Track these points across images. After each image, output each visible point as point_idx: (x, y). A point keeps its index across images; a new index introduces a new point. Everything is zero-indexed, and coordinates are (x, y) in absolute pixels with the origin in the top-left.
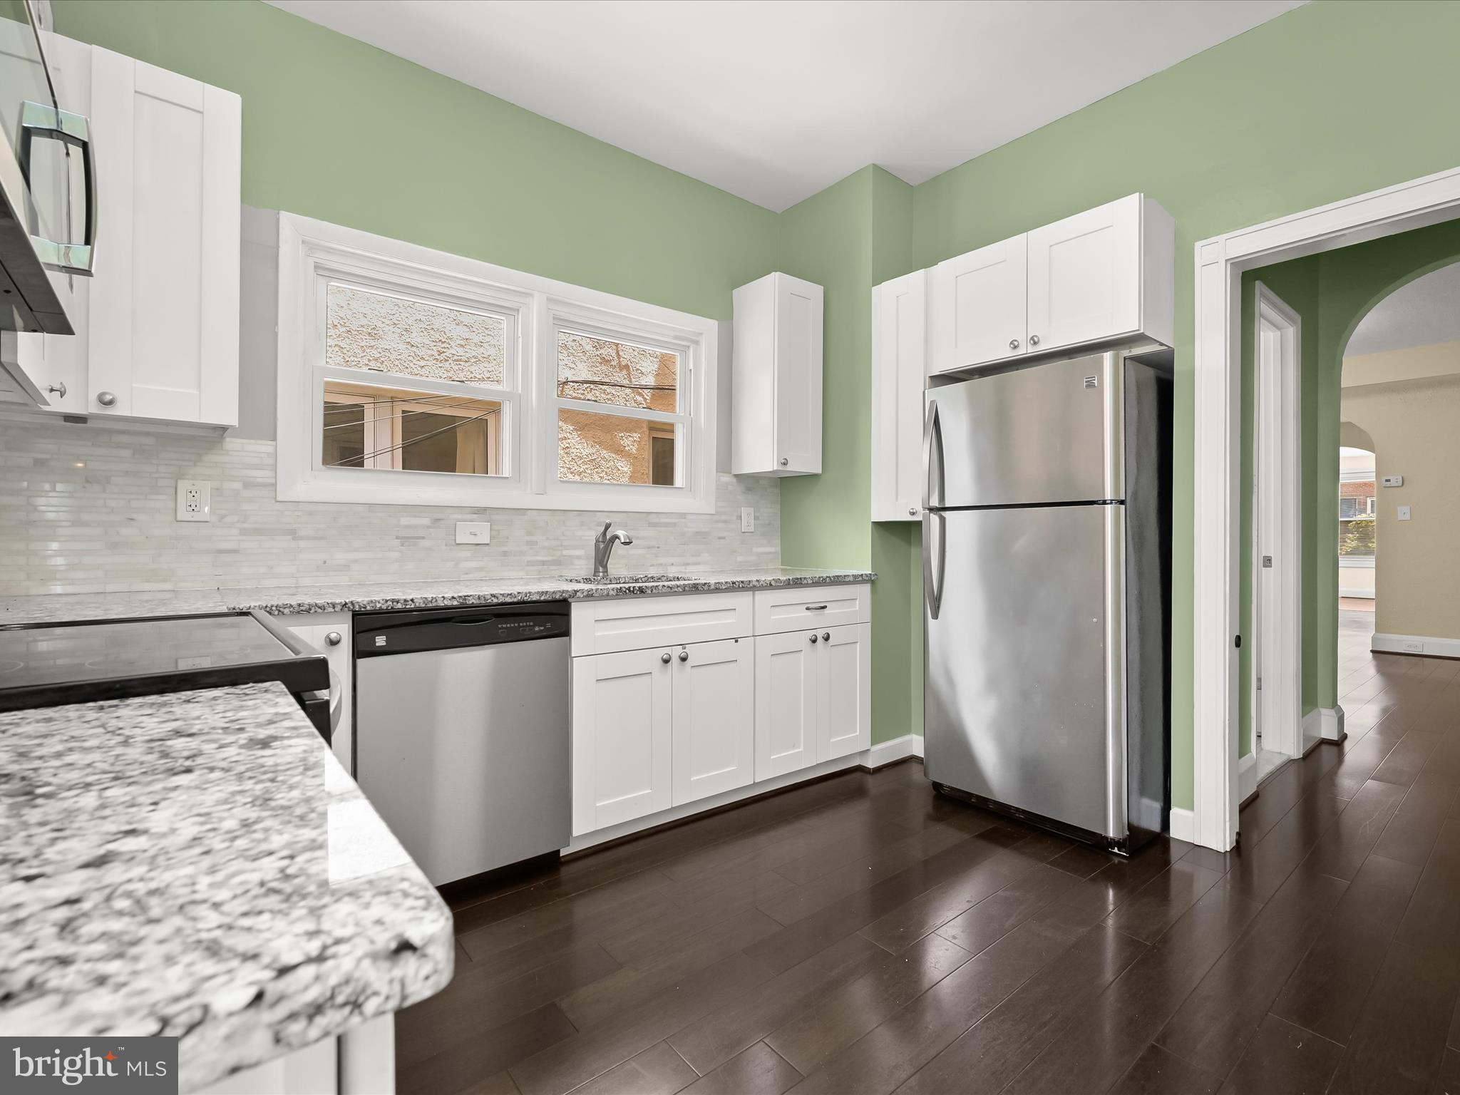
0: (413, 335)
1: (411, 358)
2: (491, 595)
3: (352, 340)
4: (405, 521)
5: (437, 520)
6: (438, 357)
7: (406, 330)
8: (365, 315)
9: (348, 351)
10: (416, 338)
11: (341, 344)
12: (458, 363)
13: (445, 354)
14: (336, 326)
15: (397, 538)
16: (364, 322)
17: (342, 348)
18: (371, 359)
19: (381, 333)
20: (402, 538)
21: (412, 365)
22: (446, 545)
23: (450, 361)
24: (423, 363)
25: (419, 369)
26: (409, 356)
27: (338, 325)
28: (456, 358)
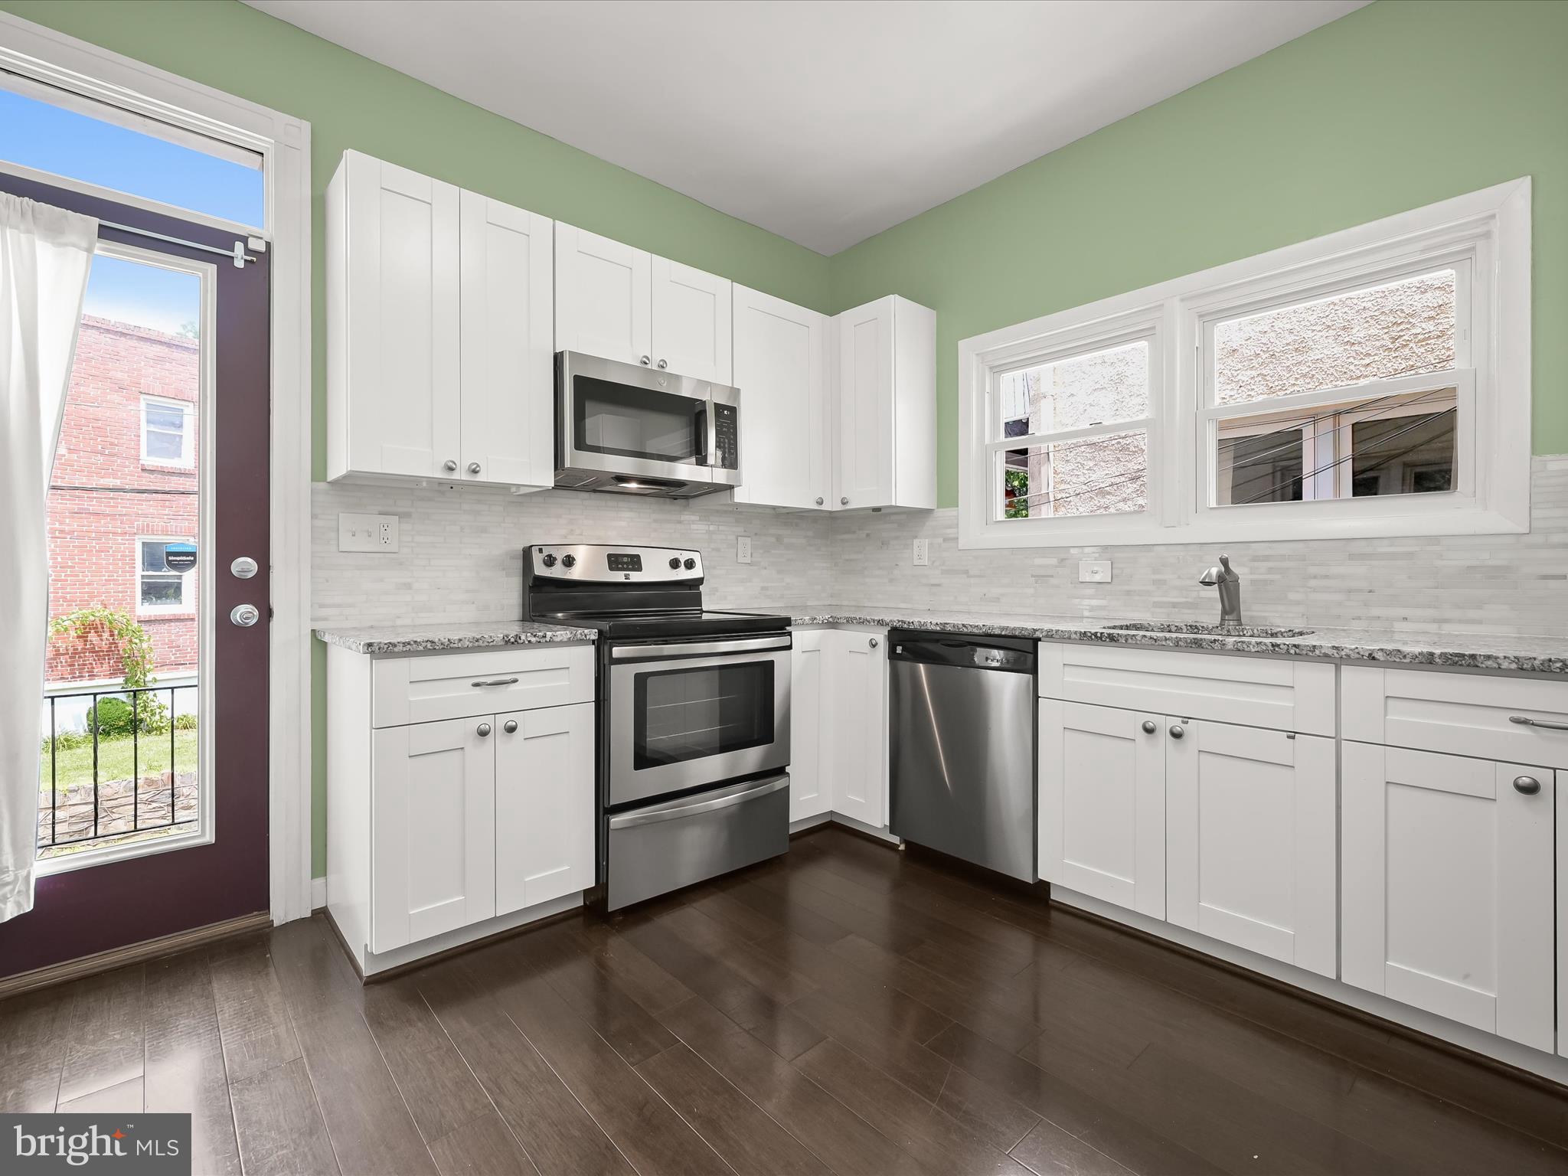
0: (1354, 331)
1: (1351, 360)
2: (963, 625)
3: (1276, 364)
4: (1038, 561)
5: (1063, 560)
6: (1391, 346)
7: (1344, 328)
8: (1291, 332)
9: (1272, 377)
10: (1358, 333)
11: (1264, 372)
12: (1423, 343)
13: (1404, 338)
14: (1259, 354)
15: (1032, 576)
16: (1290, 338)
17: (1266, 375)
18: (1298, 376)
19: (1312, 343)
20: (1037, 576)
21: (1352, 367)
22: (1071, 583)
23: (1411, 345)
24: (1367, 361)
25: (1363, 369)
26: (1349, 358)
27: (1261, 353)
28: (1420, 337)
